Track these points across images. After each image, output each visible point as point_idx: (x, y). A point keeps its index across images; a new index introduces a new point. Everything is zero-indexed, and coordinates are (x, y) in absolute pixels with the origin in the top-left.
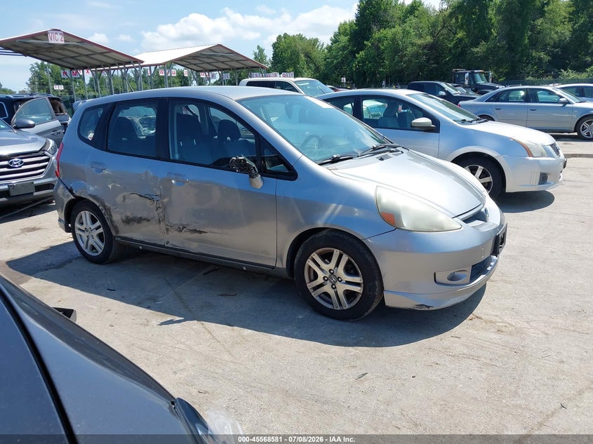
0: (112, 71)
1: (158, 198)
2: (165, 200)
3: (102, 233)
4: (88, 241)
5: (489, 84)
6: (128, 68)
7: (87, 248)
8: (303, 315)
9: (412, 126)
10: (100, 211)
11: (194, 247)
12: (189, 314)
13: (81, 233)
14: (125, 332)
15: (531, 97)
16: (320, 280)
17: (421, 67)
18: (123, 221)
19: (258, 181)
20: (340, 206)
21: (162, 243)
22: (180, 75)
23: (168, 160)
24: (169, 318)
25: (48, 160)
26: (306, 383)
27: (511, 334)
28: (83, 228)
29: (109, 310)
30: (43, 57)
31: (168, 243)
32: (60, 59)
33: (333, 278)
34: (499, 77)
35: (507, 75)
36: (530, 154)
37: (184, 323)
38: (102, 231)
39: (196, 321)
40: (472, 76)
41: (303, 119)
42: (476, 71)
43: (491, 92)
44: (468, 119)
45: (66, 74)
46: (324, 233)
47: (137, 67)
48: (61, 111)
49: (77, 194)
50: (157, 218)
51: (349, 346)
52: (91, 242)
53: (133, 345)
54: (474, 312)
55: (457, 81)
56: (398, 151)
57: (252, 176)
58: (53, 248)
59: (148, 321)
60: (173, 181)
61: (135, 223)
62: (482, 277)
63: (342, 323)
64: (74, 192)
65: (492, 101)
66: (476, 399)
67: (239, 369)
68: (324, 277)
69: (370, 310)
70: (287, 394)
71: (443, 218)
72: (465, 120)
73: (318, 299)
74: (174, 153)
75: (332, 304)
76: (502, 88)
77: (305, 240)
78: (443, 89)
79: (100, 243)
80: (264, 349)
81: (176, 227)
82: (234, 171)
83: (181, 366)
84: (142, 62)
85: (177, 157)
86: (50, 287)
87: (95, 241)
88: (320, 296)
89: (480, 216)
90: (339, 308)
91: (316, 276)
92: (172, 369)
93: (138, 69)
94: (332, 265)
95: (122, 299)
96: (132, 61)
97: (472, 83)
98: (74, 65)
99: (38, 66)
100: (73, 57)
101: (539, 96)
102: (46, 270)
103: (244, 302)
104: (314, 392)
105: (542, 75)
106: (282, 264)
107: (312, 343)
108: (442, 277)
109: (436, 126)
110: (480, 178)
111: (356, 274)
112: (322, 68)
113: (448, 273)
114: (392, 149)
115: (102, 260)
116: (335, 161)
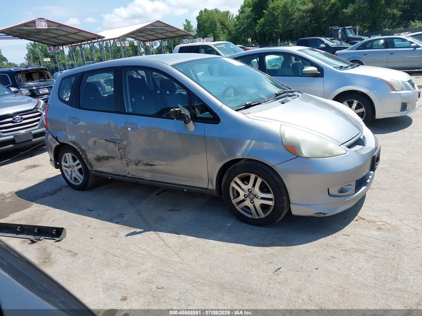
0: (83, 46)
1: (119, 141)
2: (125, 143)
3: (81, 168)
4: (71, 174)
5: (357, 36)
6: (94, 43)
7: (71, 179)
8: (230, 223)
9: (303, 74)
10: (78, 153)
11: (147, 176)
12: (147, 226)
13: (66, 169)
14: (101, 243)
15: (389, 44)
16: (242, 197)
17: (306, 26)
18: (96, 159)
19: (191, 126)
20: (254, 142)
21: (125, 174)
22: (132, 45)
23: (125, 113)
24: (133, 230)
25: (40, 115)
26: (236, 277)
27: (388, 231)
28: (67, 165)
29: (89, 226)
30: (34, 39)
31: (128, 174)
32: (45, 40)
33: (251, 195)
34: (364, 30)
35: (369, 28)
36: (393, 89)
37: (143, 234)
38: (81, 167)
39: (152, 232)
40: (344, 31)
41: (222, 73)
42: (346, 27)
43: (359, 43)
44: (345, 65)
45: (51, 50)
46: (243, 162)
47: (100, 41)
48: (49, 78)
49: (61, 141)
50: (119, 156)
51: (267, 246)
52: (74, 175)
53: (107, 252)
54: (359, 214)
55: (332, 35)
56: (295, 95)
57: (186, 123)
58: (48, 180)
59: (118, 234)
60: (129, 129)
61: (104, 161)
62: (363, 188)
63: (260, 228)
64: (59, 140)
65: (361, 49)
66: (366, 285)
67: (186, 269)
68: (245, 195)
69: (281, 218)
70: (222, 286)
71: (332, 146)
72: (342, 67)
73: (241, 211)
74: (128, 108)
75: (251, 214)
76: (366, 39)
77: (229, 168)
78: (323, 42)
79: (80, 176)
80: (203, 251)
81: (134, 162)
82: (173, 119)
83: (143, 268)
84: (104, 37)
85: (131, 110)
86: (47, 210)
87: (76, 174)
88: (242, 209)
89: (360, 142)
90: (257, 217)
91: (238, 194)
92: (137, 270)
93: (101, 43)
94: (250, 186)
95: (99, 217)
96: (96, 37)
97: (344, 37)
98: (56, 43)
99: (32, 45)
100: (55, 38)
101: (395, 43)
102: (44, 197)
103: (186, 215)
104: (242, 284)
105: (395, 27)
106: (213, 186)
107: (239, 245)
108: (334, 191)
109: (321, 73)
110: (356, 109)
111: (269, 192)
112: (234, 32)
113: (338, 188)
114: (290, 94)
115: (82, 188)
116: (248, 107)
